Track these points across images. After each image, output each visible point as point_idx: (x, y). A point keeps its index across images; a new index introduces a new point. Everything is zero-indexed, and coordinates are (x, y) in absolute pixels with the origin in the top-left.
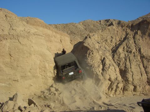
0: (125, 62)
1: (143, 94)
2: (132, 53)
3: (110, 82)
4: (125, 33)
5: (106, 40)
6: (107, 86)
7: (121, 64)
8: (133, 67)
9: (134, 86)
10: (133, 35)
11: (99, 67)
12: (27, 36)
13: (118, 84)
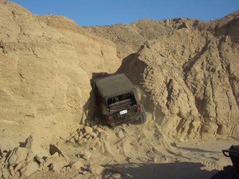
0: (203, 86)
1: (233, 137)
2: (216, 72)
3: (180, 119)
4: (204, 40)
5: (174, 52)
6: (175, 125)
7: (198, 90)
8: (217, 94)
9: (217, 124)
10: (218, 43)
11: (162, 94)
12: (47, 45)
13: (193, 121)
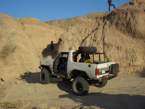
5: (81, 32)
